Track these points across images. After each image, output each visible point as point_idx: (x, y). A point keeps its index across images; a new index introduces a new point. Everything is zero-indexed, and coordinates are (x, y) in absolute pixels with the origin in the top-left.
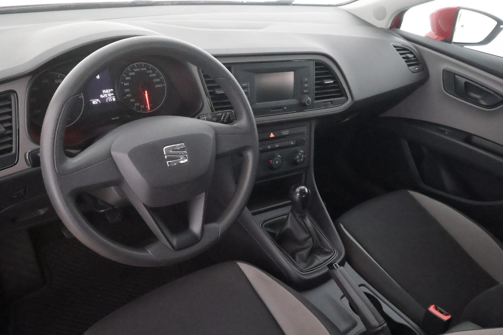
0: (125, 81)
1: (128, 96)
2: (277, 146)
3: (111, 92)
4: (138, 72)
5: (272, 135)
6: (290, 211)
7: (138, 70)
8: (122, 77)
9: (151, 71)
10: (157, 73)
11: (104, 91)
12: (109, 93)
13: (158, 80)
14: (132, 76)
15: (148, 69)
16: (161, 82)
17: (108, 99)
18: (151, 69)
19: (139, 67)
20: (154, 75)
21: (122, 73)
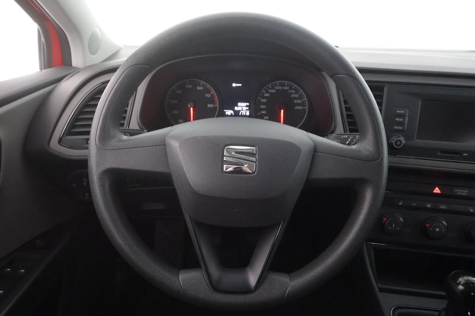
0: (264, 98)
1: (262, 112)
2: (443, 207)
3: (247, 106)
4: (278, 90)
5: (437, 190)
6: (444, 309)
7: (280, 88)
8: (261, 92)
9: (294, 92)
10: (300, 95)
11: (239, 104)
12: (244, 107)
13: (299, 101)
14: (271, 93)
15: (291, 88)
16: (303, 104)
17: (242, 113)
18: (295, 89)
19: (281, 85)
20: (296, 96)
21: (262, 89)
